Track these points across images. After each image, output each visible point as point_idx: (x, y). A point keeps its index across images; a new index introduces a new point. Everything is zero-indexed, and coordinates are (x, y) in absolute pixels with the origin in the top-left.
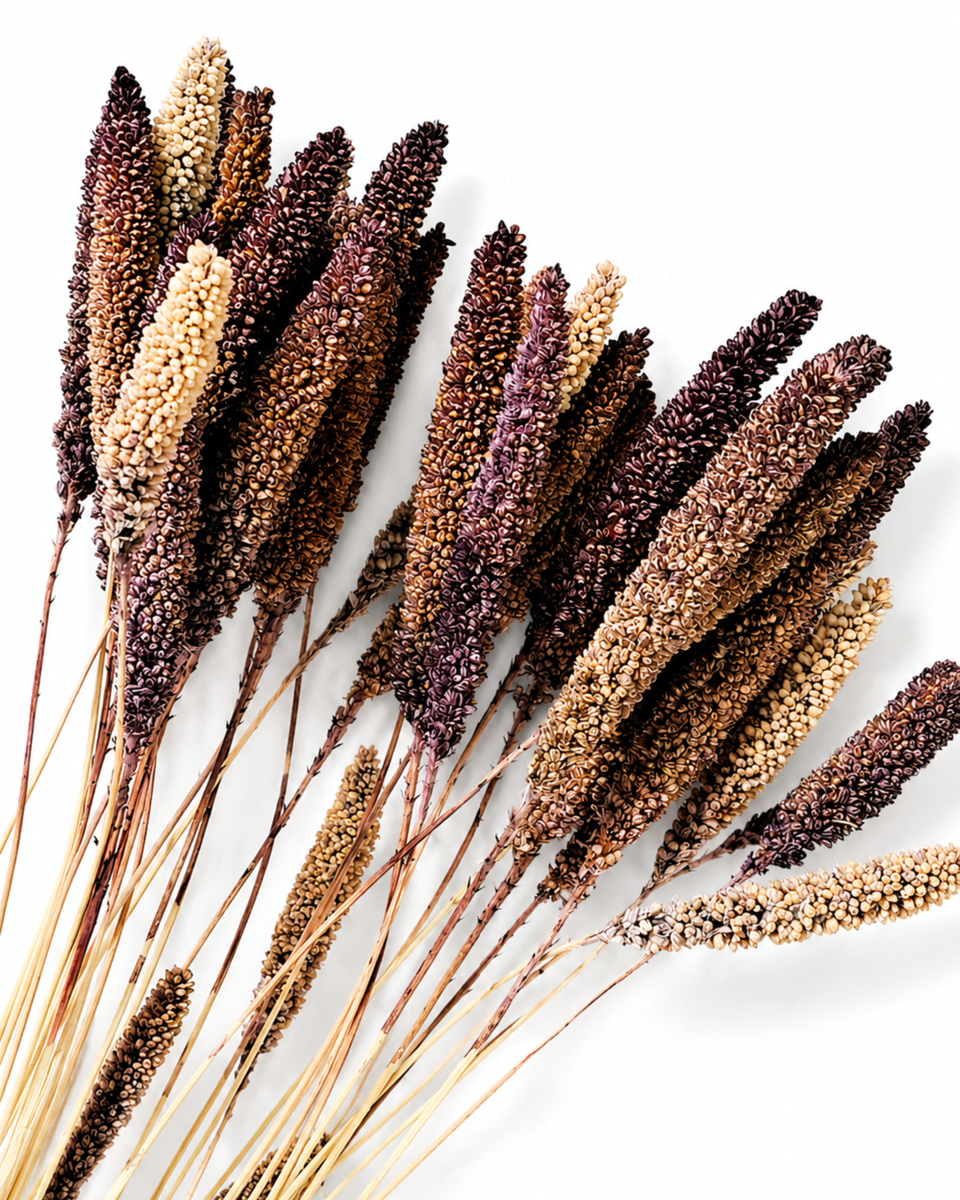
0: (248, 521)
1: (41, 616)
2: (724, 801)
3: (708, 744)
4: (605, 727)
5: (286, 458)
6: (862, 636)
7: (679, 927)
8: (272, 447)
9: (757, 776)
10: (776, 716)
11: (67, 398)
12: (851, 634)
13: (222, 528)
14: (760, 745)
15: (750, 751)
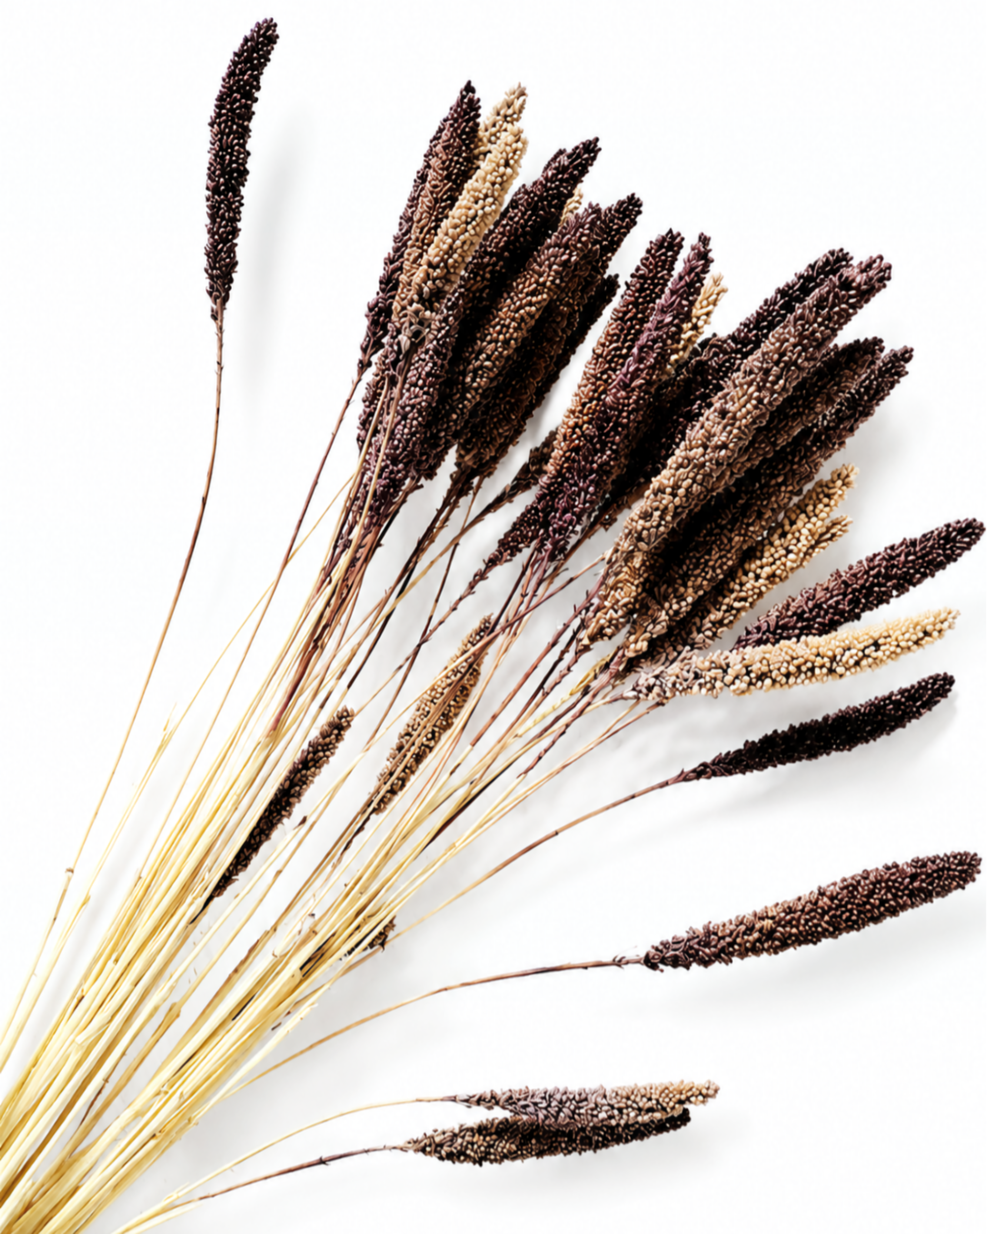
0: (473, 380)
1: (333, 429)
2: (720, 615)
3: (720, 567)
4: (662, 529)
5: (506, 342)
6: (832, 503)
7: (673, 678)
8: (500, 333)
9: (745, 599)
10: (767, 554)
11: (380, 288)
12: (826, 500)
13: (457, 383)
14: (751, 575)
15: (744, 579)
